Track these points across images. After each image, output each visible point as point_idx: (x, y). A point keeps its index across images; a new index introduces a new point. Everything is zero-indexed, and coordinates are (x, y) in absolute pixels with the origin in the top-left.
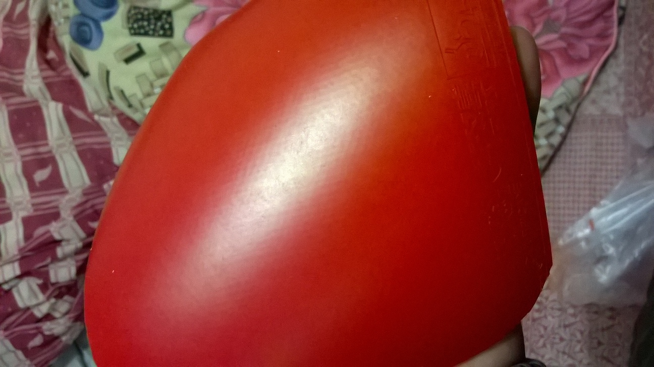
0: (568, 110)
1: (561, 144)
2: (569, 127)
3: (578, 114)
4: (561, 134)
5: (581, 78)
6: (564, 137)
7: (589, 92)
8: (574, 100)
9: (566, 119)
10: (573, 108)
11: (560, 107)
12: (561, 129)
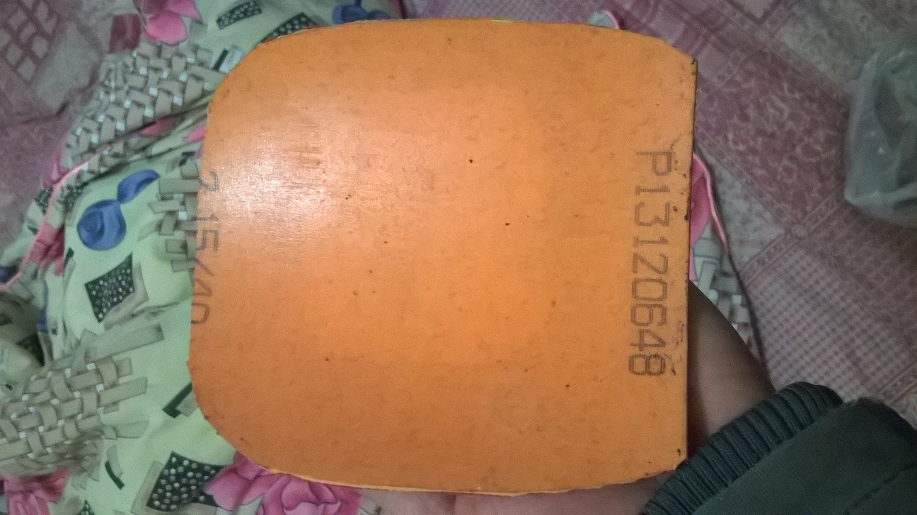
0: (725, 274)
1: (752, 313)
2: (743, 290)
3: (738, 268)
4: (742, 305)
5: (707, 233)
6: (748, 304)
7: (727, 236)
8: (721, 260)
9: (732, 284)
10: (727, 267)
11: (714, 280)
12: (737, 299)
